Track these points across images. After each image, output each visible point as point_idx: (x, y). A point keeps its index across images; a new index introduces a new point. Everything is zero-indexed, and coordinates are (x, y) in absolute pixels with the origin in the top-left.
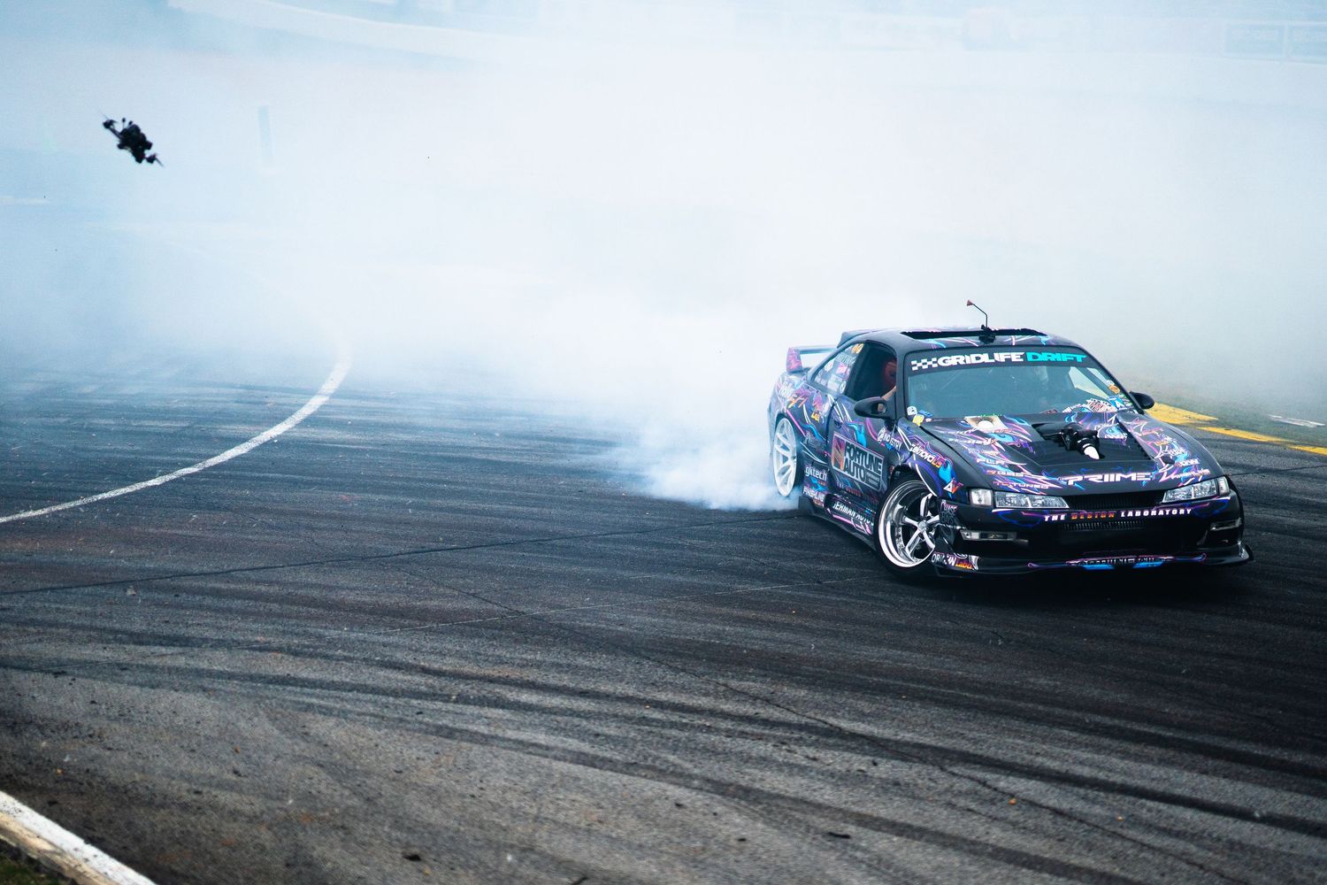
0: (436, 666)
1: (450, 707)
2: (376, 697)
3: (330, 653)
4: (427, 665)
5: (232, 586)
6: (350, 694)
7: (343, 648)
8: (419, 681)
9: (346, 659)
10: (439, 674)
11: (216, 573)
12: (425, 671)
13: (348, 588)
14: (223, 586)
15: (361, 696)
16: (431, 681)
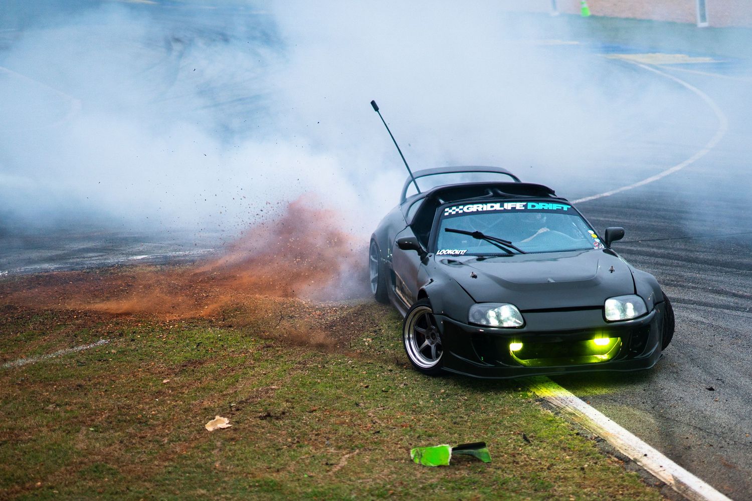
0: (741, 293)
1: (745, 314)
2: (706, 308)
3: (685, 284)
4: (736, 292)
5: (639, 249)
6: (692, 306)
7: (693, 282)
8: (731, 301)
9: (693, 288)
10: (742, 297)
11: (631, 242)
12: (734, 295)
13: (701, 251)
14: (635, 249)
15: (698, 307)
16: (736, 300)
